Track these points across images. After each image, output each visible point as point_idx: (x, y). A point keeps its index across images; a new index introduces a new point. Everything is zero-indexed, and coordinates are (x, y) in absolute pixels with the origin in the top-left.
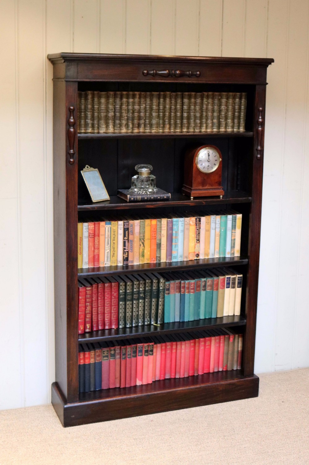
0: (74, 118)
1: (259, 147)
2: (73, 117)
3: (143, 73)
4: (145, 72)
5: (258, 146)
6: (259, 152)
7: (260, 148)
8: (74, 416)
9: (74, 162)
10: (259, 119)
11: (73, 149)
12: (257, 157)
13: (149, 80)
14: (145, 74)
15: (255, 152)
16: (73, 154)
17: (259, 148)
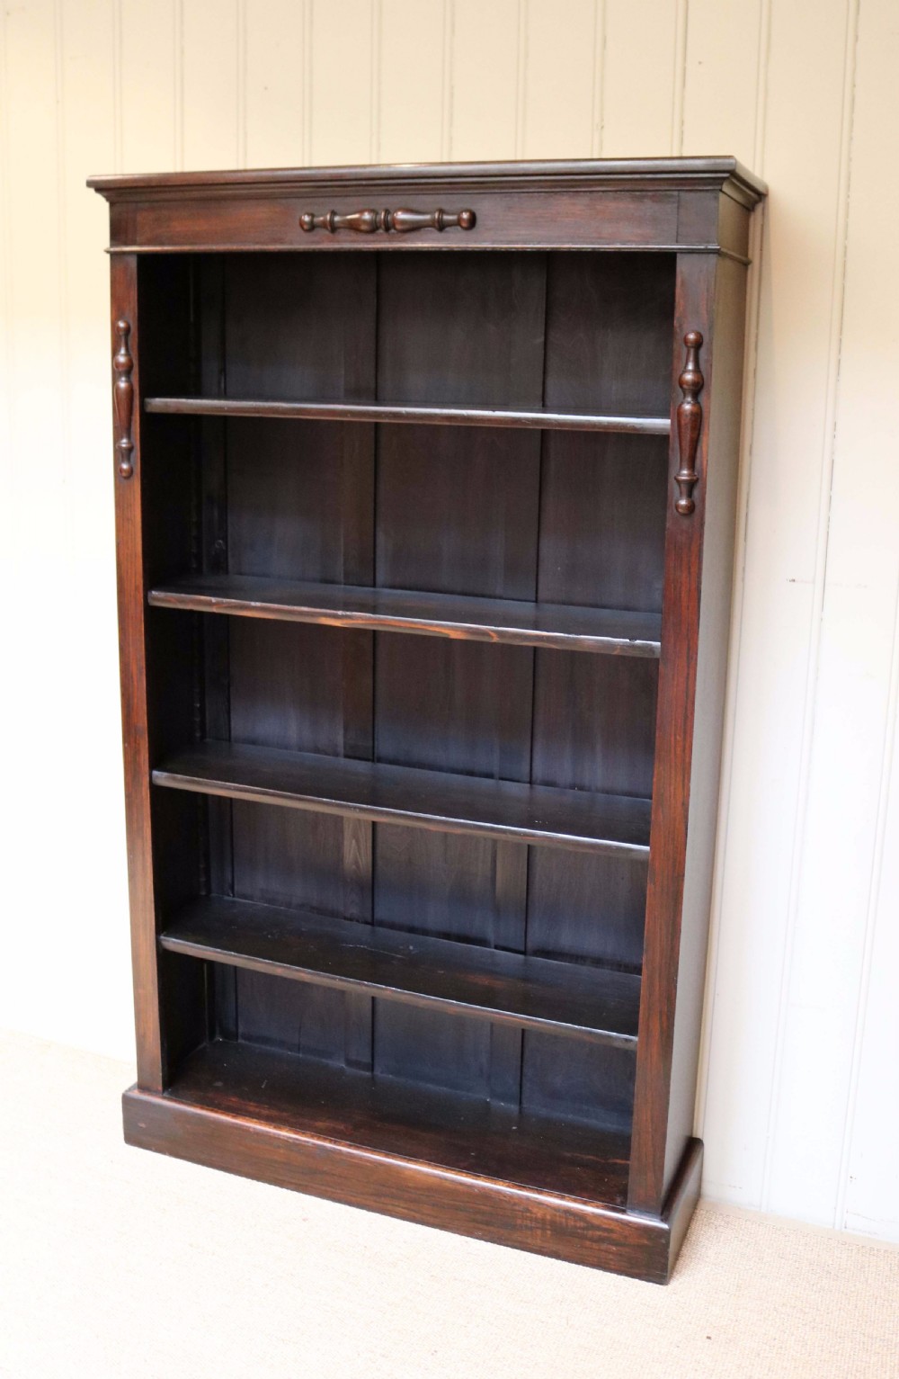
0: (128, 354)
1: (685, 472)
2: (127, 349)
3: (302, 224)
4: (307, 219)
5: (681, 468)
6: (684, 489)
7: (689, 475)
8: (143, 1125)
9: (131, 472)
10: (685, 371)
11: (129, 437)
12: (677, 507)
13: (318, 243)
14: (306, 227)
15: (674, 489)
16: (130, 450)
17: (685, 474)
